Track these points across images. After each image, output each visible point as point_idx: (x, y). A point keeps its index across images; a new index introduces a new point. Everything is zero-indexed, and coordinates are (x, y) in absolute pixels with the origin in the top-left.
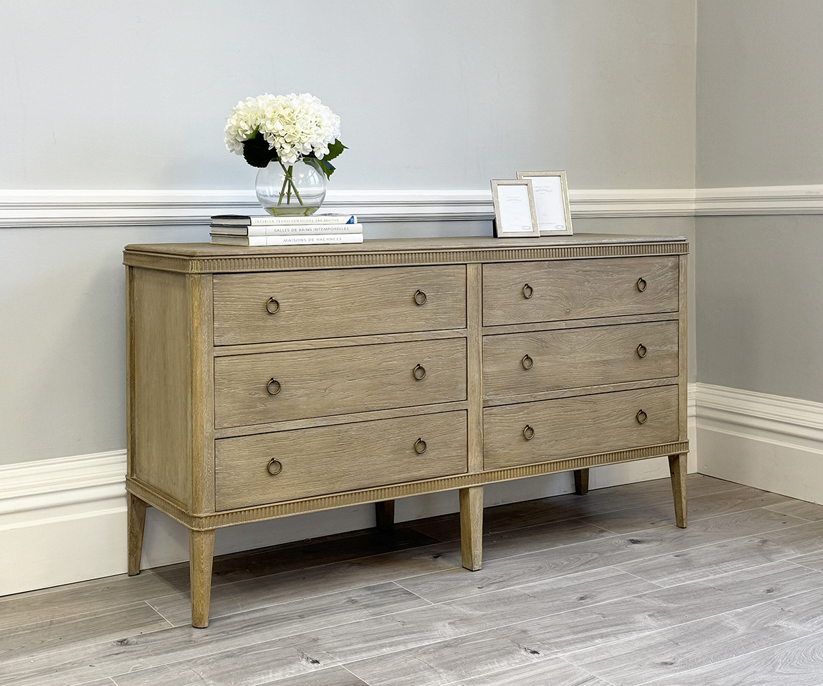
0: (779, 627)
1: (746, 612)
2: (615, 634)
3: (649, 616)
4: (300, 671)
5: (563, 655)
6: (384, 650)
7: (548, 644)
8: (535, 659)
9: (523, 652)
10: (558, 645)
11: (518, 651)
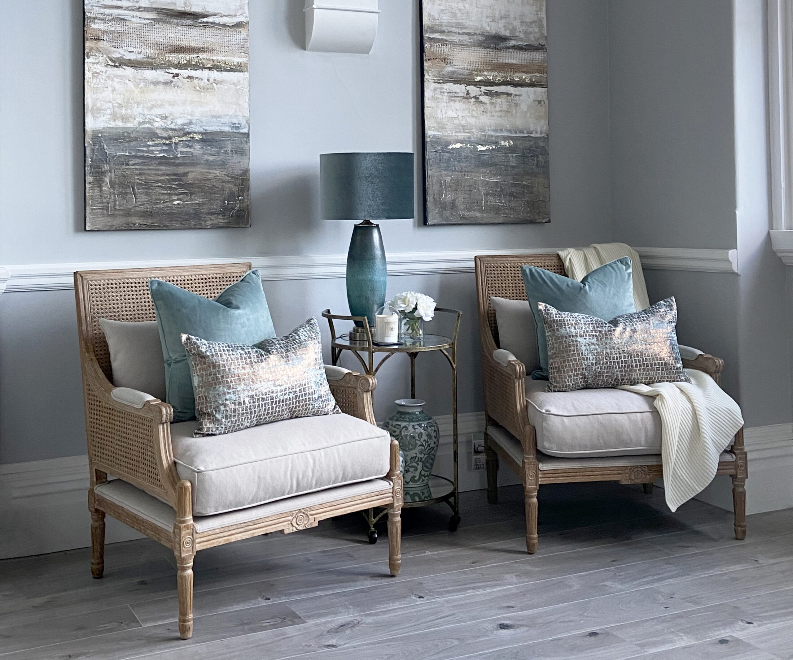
0: (605, 586)
1: (587, 575)
4: (255, 604)
6: (318, 593)
8: (419, 601)
9: (413, 597)
11: (410, 596)
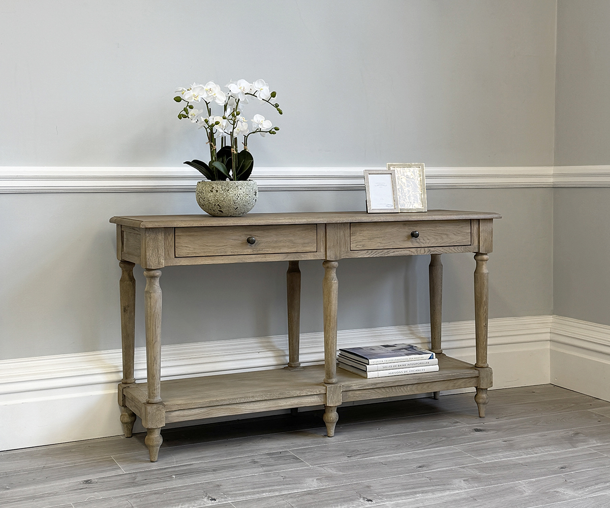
0: (557, 492)
2: (433, 491)
3: (464, 480)
5: (389, 503)
9: (361, 500)
11: (358, 499)
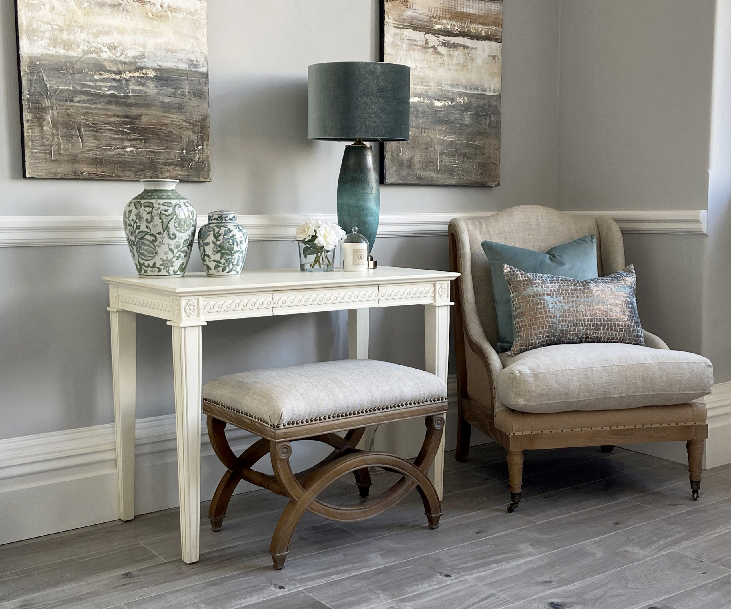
0: (627, 552)
1: (601, 540)
2: (506, 560)
3: (530, 545)
4: (270, 595)
5: (469, 578)
7: (457, 569)
8: (449, 581)
9: (440, 577)
10: (465, 570)
11: (436, 576)
